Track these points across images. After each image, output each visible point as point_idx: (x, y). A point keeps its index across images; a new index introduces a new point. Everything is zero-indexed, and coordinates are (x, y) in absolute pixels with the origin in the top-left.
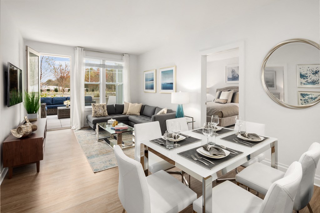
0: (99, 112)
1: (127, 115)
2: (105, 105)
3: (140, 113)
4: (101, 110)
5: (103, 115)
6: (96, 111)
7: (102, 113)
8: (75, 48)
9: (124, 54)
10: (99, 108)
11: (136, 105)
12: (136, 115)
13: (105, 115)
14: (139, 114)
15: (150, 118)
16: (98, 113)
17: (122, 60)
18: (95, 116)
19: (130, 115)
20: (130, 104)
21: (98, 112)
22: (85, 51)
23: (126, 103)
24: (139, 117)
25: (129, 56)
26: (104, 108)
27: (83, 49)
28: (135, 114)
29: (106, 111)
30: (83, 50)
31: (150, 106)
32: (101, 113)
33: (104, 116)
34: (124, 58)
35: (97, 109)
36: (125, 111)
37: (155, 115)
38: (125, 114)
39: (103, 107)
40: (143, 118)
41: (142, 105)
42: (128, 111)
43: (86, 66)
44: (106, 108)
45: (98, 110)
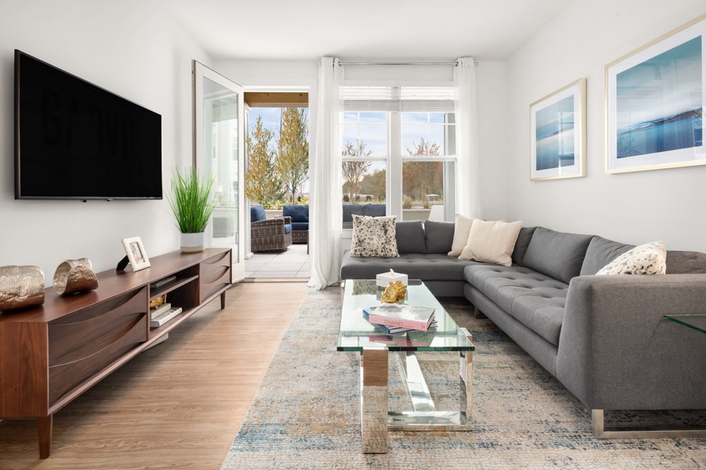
0: (371, 242)
1: (465, 260)
2: (391, 223)
3: (513, 257)
4: (375, 238)
5: (382, 254)
6: (361, 239)
7: (380, 246)
8: (317, 62)
9: (459, 60)
10: (371, 229)
11: (499, 225)
12: (495, 264)
13: (389, 254)
14: (508, 261)
15: (559, 284)
16: (368, 246)
17: (451, 81)
18: (358, 253)
19: (473, 260)
20: (476, 222)
21: (367, 241)
22: (342, 68)
23: (462, 219)
24: (506, 273)
25: (476, 64)
26: (386, 232)
27: (337, 60)
28: (493, 258)
29: (394, 242)
30: (336, 64)
31: (557, 234)
32: (375, 247)
33: (385, 257)
34: (460, 72)
35: (366, 233)
36: (456, 247)
37: (584, 277)
38: (456, 257)
39: (383, 226)
40: (522, 278)
41: (522, 230)
42: (466, 247)
43: (345, 109)
44: (392, 232)
45: (369, 236)
